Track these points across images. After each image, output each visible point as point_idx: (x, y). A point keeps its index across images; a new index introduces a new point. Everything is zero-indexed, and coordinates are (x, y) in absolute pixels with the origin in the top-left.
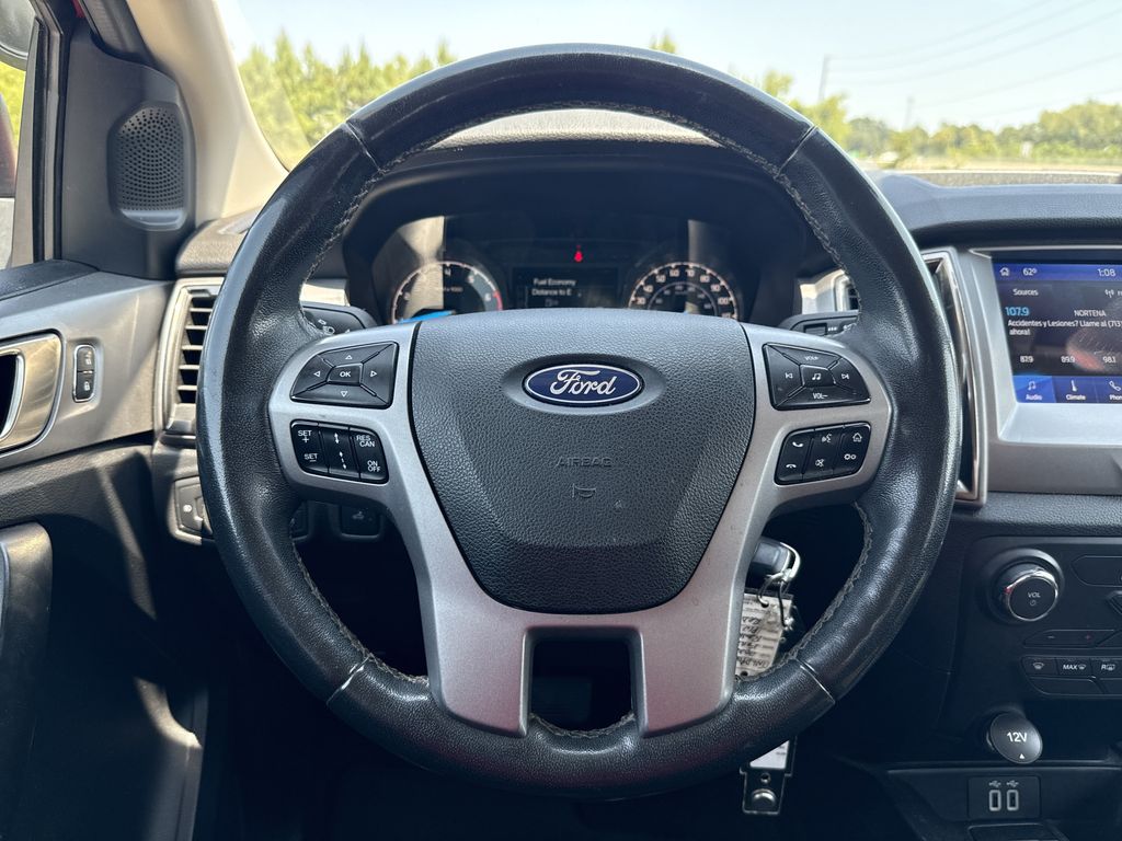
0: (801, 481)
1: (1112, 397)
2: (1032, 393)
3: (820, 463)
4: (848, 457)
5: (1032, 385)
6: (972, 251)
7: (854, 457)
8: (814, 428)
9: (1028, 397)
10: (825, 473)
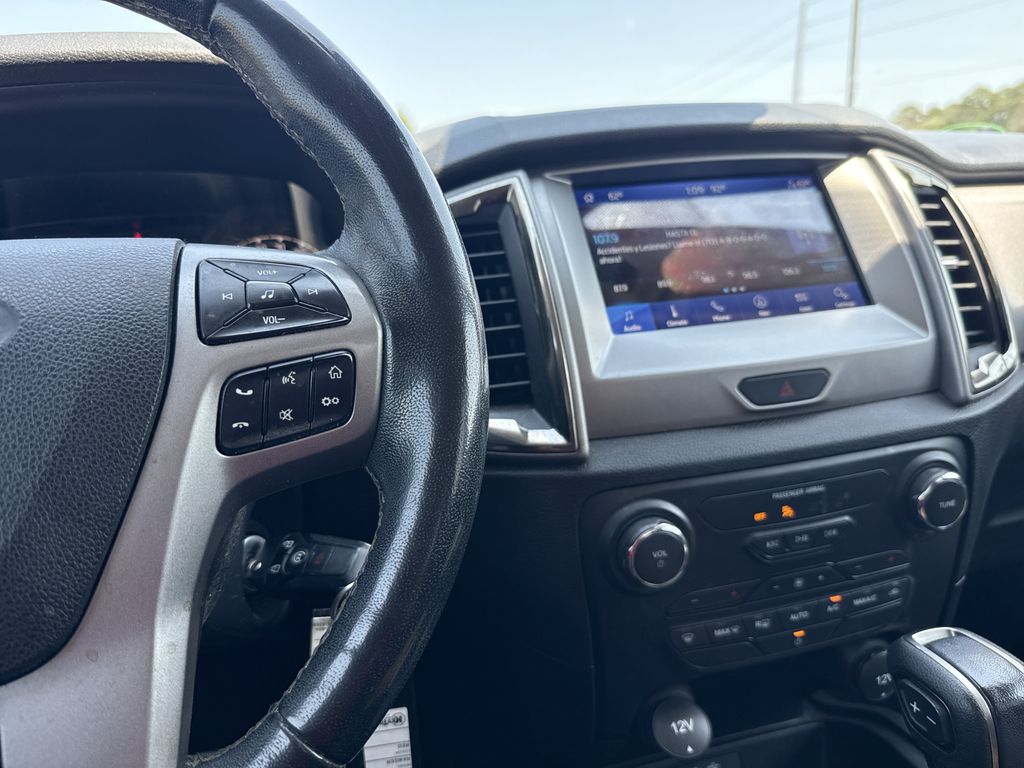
0: (263, 446)
1: (715, 318)
2: (630, 324)
3: (286, 415)
4: (326, 401)
5: (629, 315)
6: (548, 175)
7: (336, 401)
8: (267, 365)
9: (626, 329)
10: (298, 429)
